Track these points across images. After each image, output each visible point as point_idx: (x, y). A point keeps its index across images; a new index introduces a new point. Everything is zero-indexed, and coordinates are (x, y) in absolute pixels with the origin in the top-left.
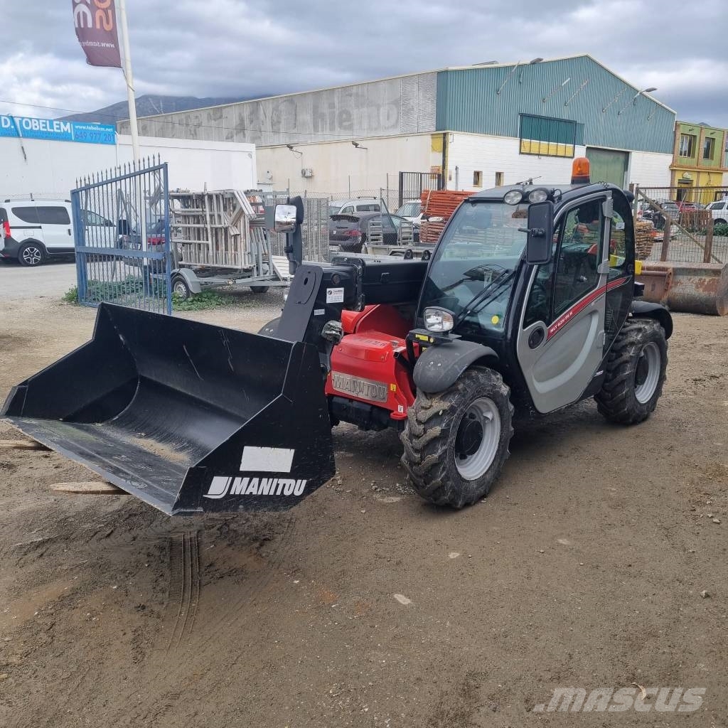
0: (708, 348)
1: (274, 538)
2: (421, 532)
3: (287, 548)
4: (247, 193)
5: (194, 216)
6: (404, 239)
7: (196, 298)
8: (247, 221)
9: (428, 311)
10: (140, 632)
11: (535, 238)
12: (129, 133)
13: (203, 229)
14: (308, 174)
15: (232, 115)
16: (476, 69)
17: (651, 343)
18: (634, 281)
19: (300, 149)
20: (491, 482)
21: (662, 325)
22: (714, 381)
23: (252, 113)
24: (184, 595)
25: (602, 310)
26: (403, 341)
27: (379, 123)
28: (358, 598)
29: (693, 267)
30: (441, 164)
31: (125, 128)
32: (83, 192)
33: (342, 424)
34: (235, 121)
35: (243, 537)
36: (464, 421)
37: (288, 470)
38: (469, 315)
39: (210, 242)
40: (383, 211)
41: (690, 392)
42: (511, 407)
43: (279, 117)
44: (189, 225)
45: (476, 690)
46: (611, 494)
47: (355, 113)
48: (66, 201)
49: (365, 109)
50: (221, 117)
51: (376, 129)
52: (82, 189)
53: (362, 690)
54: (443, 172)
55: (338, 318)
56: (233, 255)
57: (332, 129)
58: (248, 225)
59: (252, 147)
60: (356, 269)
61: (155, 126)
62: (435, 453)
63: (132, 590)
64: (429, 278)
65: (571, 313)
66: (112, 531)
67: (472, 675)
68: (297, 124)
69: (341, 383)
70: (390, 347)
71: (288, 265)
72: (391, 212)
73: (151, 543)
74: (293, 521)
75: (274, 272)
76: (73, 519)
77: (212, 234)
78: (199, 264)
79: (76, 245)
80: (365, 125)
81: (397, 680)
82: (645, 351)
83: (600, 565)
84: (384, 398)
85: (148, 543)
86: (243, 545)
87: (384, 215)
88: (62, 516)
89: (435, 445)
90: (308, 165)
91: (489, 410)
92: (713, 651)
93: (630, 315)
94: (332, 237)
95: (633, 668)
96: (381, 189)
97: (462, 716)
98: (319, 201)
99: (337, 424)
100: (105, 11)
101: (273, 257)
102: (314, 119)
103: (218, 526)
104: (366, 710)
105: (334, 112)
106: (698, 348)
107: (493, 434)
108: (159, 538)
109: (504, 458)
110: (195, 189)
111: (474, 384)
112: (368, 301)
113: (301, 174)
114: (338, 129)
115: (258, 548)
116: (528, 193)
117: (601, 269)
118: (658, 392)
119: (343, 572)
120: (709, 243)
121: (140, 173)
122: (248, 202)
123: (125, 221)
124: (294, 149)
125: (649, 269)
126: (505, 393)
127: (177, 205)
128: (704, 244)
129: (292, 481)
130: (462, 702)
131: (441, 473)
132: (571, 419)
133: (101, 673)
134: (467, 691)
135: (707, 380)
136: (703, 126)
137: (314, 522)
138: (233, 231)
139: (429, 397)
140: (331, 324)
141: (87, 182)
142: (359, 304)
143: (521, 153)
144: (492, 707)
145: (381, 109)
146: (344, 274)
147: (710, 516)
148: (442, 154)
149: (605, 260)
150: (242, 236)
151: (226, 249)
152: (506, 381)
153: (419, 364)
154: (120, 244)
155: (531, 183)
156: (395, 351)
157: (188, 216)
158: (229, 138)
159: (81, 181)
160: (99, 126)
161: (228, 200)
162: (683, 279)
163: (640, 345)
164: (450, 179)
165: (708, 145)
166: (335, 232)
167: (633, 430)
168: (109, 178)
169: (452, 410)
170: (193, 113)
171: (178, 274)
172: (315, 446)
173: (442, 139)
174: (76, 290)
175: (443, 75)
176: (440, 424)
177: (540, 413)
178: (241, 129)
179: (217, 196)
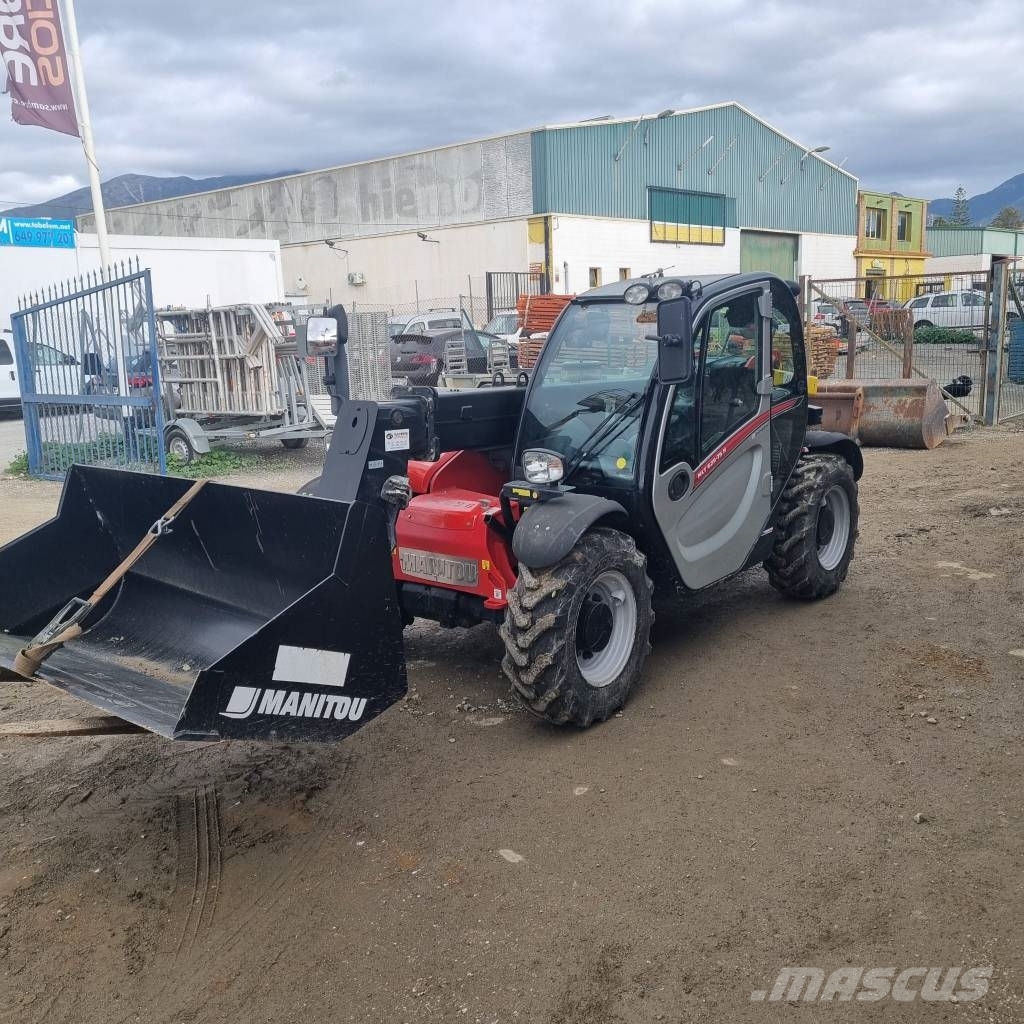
0: (914, 493)
1: (326, 786)
2: (533, 762)
3: (345, 798)
4: (269, 307)
5: (194, 344)
6: (496, 365)
7: (204, 460)
8: (272, 347)
9: (528, 455)
10: (136, 931)
11: (669, 347)
12: (94, 231)
13: (208, 360)
14: (358, 280)
15: (245, 200)
16: (584, 127)
17: (836, 488)
18: (806, 404)
19: (344, 245)
20: (629, 687)
21: (849, 462)
22: (924, 536)
23: (272, 198)
24: (198, 874)
25: (766, 444)
26: (496, 499)
27: (454, 205)
28: (448, 859)
29: (889, 385)
30: (544, 260)
31: (89, 224)
32: (30, 315)
33: (419, 621)
34: (248, 210)
35: (283, 787)
36: (586, 606)
37: (341, 683)
38: (585, 459)
39: (219, 379)
40: (466, 326)
41: (892, 552)
42: (650, 583)
43: (312, 202)
44: (188, 357)
45: (617, 970)
46: (793, 694)
47: (418, 192)
48: (6, 331)
49: (433, 187)
50: (229, 204)
51: (450, 214)
52: (27, 312)
53: (458, 984)
54: (547, 271)
55: (403, 473)
56: (254, 397)
57: (388, 216)
58: (273, 354)
59: (275, 245)
60: (425, 403)
61: (133, 218)
62: (549, 651)
63: (123, 872)
64: (527, 411)
65: (724, 450)
66: (91, 793)
67: (611, 950)
68: (339, 210)
69: (413, 563)
70: (478, 510)
71: (330, 402)
72: (478, 327)
73: (148, 805)
74: (354, 759)
75: (314, 418)
76: (32, 780)
77: (222, 368)
78: (205, 412)
79: (22, 393)
80: (434, 209)
81: (507, 965)
82: (828, 498)
83: (779, 789)
84: (474, 581)
85: (144, 805)
86: (282, 798)
87: (466, 332)
88: (16, 777)
89: (549, 640)
90: (356, 269)
91: (620, 588)
92: (932, 893)
93: (806, 450)
94: (395, 367)
95: (827, 923)
96: (461, 297)
97: (598, 1007)
98: (374, 316)
99: (411, 622)
100: (51, 58)
101: (312, 396)
102: (362, 203)
103: (245, 775)
104: (465, 1010)
105: (389, 193)
106: (902, 493)
107: (627, 621)
108: (160, 797)
109: (644, 654)
110: (194, 304)
111: (598, 552)
112: (444, 446)
113: (348, 282)
114: (396, 216)
115: (304, 802)
116: (657, 288)
117: (762, 388)
118: (848, 554)
119: (427, 826)
120: (908, 352)
121: (110, 285)
122: (273, 322)
123: (92, 355)
124: (336, 246)
125: (831, 390)
126: (640, 564)
127: (169, 328)
128: (902, 356)
129: (347, 700)
130: (597, 989)
131: (558, 680)
132: (734, 597)
133: (80, 992)
134: (604, 973)
135: (914, 534)
136: (895, 196)
137: (384, 760)
138: (252, 363)
139: (535, 574)
140: (394, 480)
141: (34, 301)
142: (432, 450)
143: (652, 241)
144: (639, 991)
145: (456, 186)
146: (408, 409)
147: (923, 714)
148: (543, 246)
149: (766, 376)
150: (265, 369)
151: (244, 388)
152: (640, 547)
153: (520, 529)
154: (88, 389)
155: (661, 275)
156: (485, 513)
157: (186, 344)
158: (242, 233)
159: (25, 300)
160: (50, 222)
161: (242, 319)
162: (877, 402)
163: (821, 491)
164: (557, 280)
165: (903, 221)
166: (399, 359)
167: (820, 607)
168: (66, 294)
169: (569, 589)
170: (187, 201)
171: (174, 427)
172: (380, 652)
173: (543, 226)
174: (26, 457)
175: (539, 136)
176: (553, 611)
177: (689, 589)
178: (258, 220)
179: (226, 314)
